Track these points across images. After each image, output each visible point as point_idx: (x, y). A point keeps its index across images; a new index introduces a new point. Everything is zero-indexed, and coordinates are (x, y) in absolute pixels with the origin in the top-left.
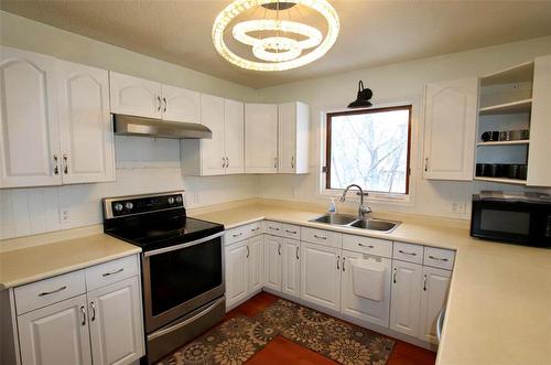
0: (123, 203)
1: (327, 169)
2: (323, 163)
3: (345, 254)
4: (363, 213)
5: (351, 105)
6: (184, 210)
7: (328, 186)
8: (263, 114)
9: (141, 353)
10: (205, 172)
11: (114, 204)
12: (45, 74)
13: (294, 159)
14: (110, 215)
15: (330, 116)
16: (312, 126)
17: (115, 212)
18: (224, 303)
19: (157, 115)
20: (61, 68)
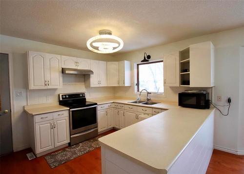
0: (65, 95)
1: (138, 84)
2: (136, 82)
3: (138, 113)
4: (148, 100)
5: (142, 61)
6: (85, 99)
7: (138, 91)
8: (113, 65)
9: (68, 141)
10: (92, 85)
11: (62, 96)
12: (43, 58)
13: (124, 81)
14: (61, 99)
15: (138, 65)
16: (131, 69)
17: (63, 98)
18: (97, 130)
19: (76, 68)
20: (48, 56)
